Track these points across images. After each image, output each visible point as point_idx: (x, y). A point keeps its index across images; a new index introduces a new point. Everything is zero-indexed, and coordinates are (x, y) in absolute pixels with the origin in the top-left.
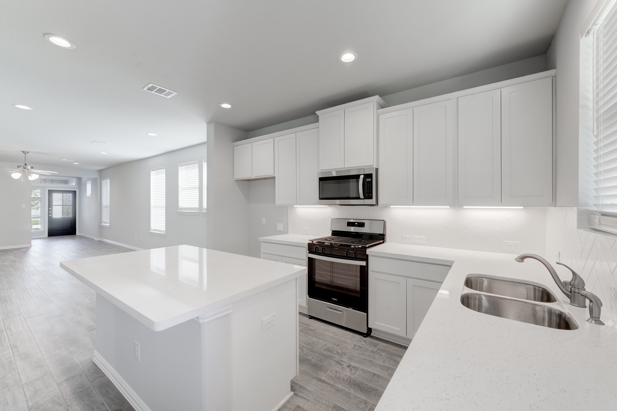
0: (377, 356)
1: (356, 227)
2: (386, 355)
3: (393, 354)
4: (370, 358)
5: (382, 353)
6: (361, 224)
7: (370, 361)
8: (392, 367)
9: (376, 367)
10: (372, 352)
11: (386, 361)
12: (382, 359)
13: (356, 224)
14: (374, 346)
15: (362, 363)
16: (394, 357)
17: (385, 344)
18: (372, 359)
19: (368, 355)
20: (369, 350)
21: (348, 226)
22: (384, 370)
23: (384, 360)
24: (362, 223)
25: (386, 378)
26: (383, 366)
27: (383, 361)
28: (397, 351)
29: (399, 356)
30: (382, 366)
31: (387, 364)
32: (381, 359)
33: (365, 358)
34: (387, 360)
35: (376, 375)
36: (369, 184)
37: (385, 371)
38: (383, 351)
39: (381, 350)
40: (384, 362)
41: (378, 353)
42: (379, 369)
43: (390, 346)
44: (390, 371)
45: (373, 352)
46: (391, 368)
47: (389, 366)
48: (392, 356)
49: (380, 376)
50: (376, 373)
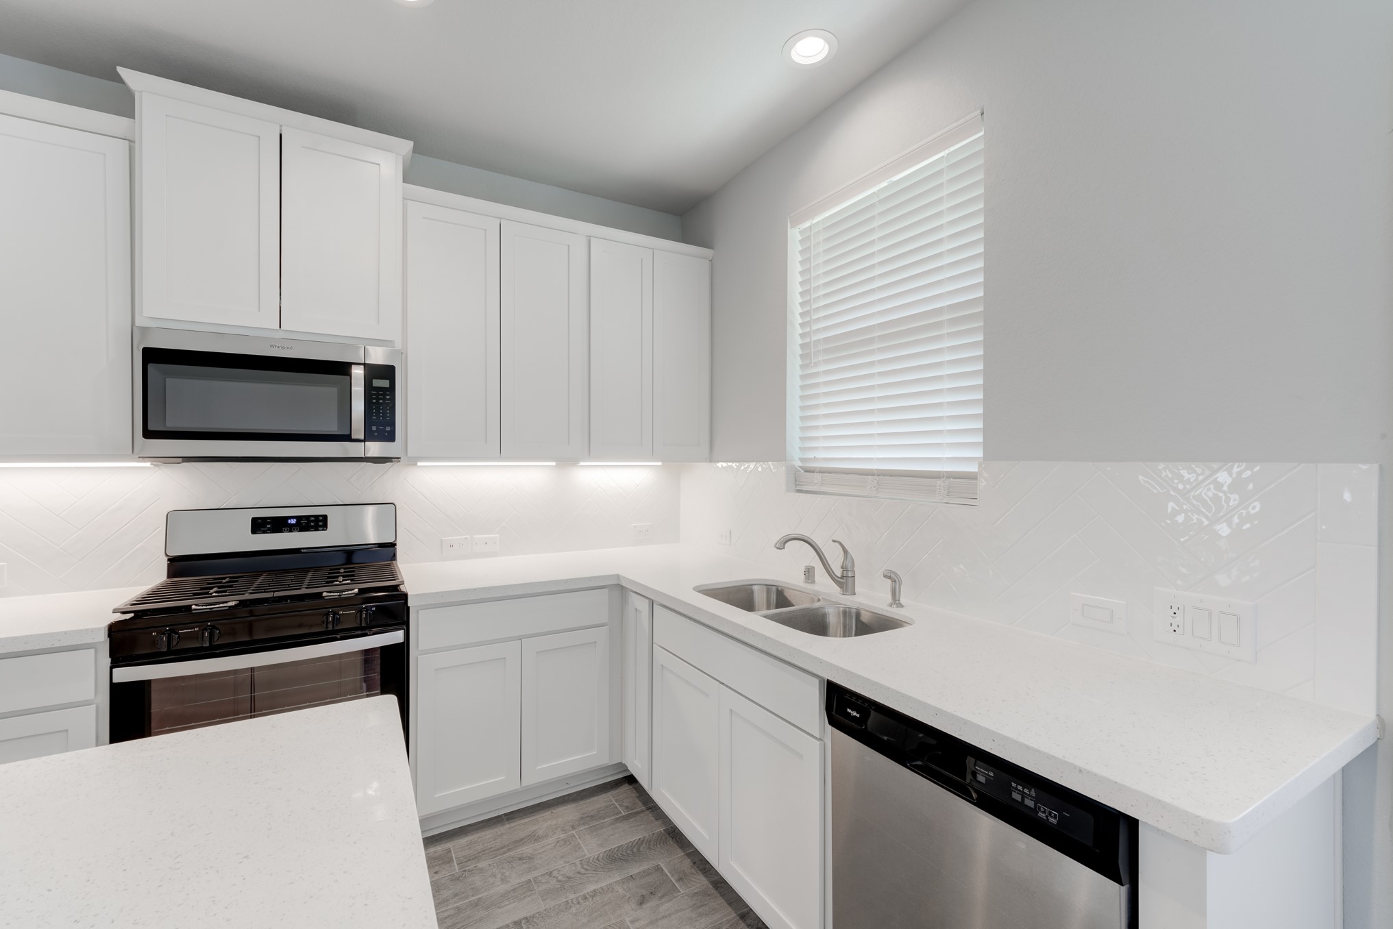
0: (477, 880)
1: (291, 531)
2: (490, 862)
3: (502, 848)
4: (467, 897)
5: (481, 865)
6: (312, 521)
7: (476, 904)
8: (530, 876)
9: (503, 907)
10: (456, 879)
11: (507, 874)
12: (494, 876)
13: (293, 521)
14: (444, 863)
15: (462, 924)
16: (512, 853)
17: (463, 841)
18: (473, 896)
19: (456, 895)
20: (443, 881)
21: (254, 531)
22: (525, 897)
23: (499, 876)
24: (317, 517)
25: (546, 910)
26: (514, 890)
27: (502, 880)
28: (504, 834)
29: (517, 841)
30: (510, 892)
31: (515, 880)
32: (491, 880)
33: (457, 908)
34: (504, 871)
35: (523, 922)
36: (381, 395)
37: (529, 899)
38: (476, 858)
39: (469, 860)
40: (504, 880)
41: (469, 871)
42: (513, 905)
43: (478, 835)
44: (536, 887)
45: (458, 879)
46: (530, 881)
47: (524, 879)
48: (504, 853)
49: (533, 917)
50: (516, 918)
